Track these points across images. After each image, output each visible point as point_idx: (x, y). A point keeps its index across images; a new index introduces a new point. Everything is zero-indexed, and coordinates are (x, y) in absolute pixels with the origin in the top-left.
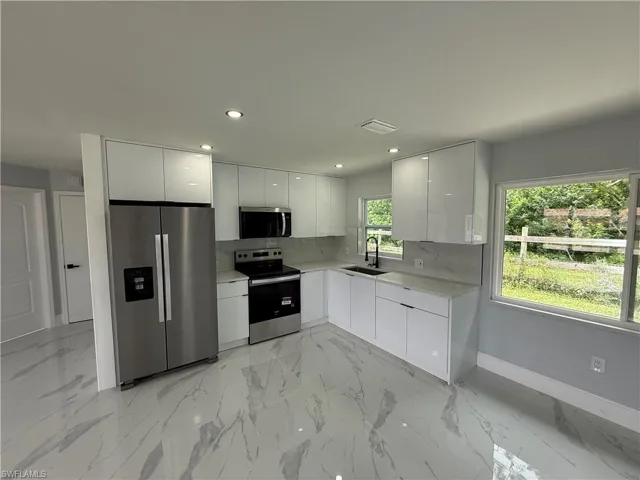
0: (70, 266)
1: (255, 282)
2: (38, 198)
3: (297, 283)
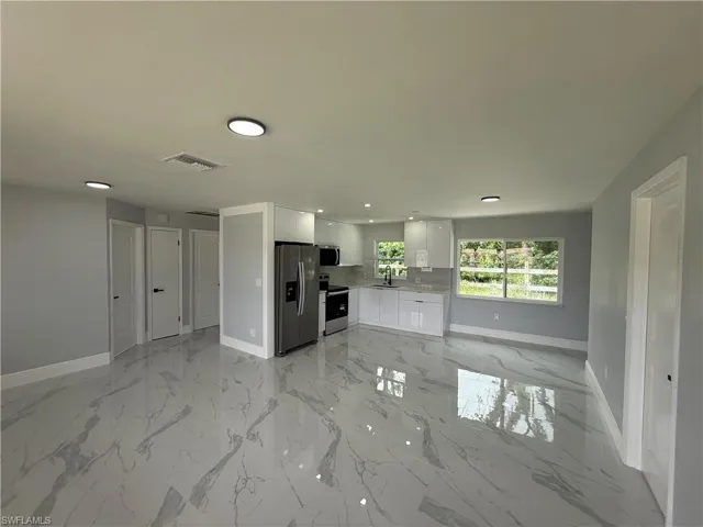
0: (156, 291)
1: (331, 294)
2: (139, 231)
3: (347, 295)
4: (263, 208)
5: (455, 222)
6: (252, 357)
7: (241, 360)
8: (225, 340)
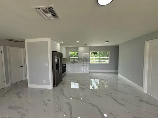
3: (66, 66)
4: (48, 40)
5: (90, 47)
6: (46, 89)
7: (42, 91)
8: (30, 86)
